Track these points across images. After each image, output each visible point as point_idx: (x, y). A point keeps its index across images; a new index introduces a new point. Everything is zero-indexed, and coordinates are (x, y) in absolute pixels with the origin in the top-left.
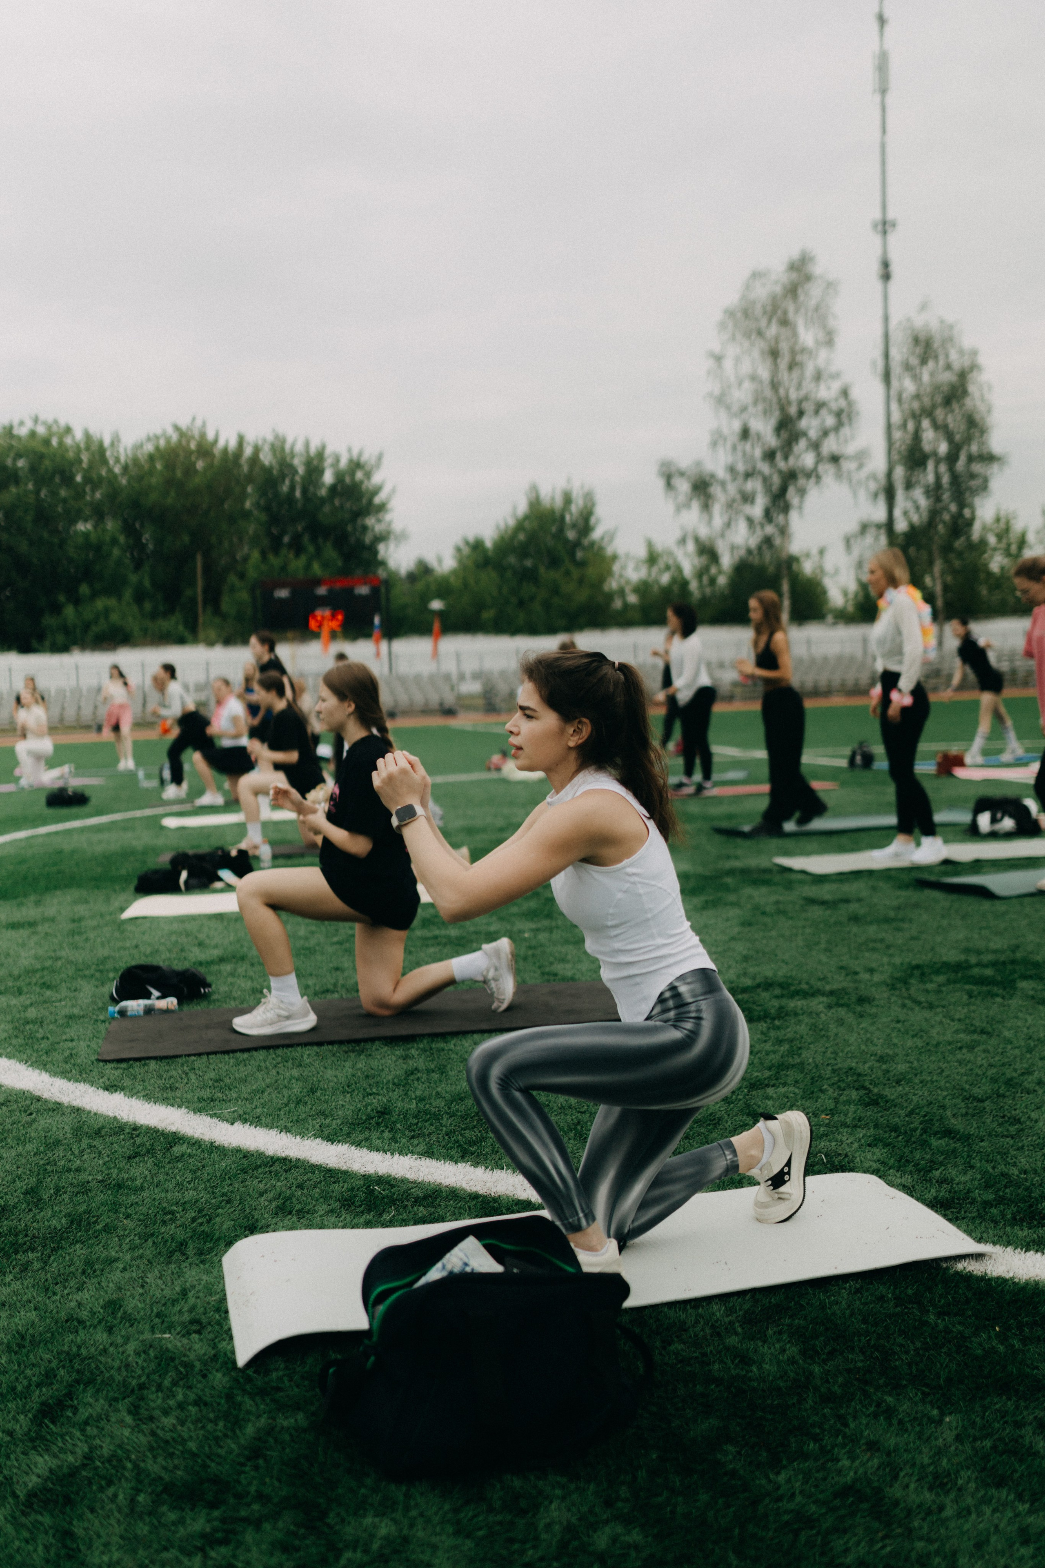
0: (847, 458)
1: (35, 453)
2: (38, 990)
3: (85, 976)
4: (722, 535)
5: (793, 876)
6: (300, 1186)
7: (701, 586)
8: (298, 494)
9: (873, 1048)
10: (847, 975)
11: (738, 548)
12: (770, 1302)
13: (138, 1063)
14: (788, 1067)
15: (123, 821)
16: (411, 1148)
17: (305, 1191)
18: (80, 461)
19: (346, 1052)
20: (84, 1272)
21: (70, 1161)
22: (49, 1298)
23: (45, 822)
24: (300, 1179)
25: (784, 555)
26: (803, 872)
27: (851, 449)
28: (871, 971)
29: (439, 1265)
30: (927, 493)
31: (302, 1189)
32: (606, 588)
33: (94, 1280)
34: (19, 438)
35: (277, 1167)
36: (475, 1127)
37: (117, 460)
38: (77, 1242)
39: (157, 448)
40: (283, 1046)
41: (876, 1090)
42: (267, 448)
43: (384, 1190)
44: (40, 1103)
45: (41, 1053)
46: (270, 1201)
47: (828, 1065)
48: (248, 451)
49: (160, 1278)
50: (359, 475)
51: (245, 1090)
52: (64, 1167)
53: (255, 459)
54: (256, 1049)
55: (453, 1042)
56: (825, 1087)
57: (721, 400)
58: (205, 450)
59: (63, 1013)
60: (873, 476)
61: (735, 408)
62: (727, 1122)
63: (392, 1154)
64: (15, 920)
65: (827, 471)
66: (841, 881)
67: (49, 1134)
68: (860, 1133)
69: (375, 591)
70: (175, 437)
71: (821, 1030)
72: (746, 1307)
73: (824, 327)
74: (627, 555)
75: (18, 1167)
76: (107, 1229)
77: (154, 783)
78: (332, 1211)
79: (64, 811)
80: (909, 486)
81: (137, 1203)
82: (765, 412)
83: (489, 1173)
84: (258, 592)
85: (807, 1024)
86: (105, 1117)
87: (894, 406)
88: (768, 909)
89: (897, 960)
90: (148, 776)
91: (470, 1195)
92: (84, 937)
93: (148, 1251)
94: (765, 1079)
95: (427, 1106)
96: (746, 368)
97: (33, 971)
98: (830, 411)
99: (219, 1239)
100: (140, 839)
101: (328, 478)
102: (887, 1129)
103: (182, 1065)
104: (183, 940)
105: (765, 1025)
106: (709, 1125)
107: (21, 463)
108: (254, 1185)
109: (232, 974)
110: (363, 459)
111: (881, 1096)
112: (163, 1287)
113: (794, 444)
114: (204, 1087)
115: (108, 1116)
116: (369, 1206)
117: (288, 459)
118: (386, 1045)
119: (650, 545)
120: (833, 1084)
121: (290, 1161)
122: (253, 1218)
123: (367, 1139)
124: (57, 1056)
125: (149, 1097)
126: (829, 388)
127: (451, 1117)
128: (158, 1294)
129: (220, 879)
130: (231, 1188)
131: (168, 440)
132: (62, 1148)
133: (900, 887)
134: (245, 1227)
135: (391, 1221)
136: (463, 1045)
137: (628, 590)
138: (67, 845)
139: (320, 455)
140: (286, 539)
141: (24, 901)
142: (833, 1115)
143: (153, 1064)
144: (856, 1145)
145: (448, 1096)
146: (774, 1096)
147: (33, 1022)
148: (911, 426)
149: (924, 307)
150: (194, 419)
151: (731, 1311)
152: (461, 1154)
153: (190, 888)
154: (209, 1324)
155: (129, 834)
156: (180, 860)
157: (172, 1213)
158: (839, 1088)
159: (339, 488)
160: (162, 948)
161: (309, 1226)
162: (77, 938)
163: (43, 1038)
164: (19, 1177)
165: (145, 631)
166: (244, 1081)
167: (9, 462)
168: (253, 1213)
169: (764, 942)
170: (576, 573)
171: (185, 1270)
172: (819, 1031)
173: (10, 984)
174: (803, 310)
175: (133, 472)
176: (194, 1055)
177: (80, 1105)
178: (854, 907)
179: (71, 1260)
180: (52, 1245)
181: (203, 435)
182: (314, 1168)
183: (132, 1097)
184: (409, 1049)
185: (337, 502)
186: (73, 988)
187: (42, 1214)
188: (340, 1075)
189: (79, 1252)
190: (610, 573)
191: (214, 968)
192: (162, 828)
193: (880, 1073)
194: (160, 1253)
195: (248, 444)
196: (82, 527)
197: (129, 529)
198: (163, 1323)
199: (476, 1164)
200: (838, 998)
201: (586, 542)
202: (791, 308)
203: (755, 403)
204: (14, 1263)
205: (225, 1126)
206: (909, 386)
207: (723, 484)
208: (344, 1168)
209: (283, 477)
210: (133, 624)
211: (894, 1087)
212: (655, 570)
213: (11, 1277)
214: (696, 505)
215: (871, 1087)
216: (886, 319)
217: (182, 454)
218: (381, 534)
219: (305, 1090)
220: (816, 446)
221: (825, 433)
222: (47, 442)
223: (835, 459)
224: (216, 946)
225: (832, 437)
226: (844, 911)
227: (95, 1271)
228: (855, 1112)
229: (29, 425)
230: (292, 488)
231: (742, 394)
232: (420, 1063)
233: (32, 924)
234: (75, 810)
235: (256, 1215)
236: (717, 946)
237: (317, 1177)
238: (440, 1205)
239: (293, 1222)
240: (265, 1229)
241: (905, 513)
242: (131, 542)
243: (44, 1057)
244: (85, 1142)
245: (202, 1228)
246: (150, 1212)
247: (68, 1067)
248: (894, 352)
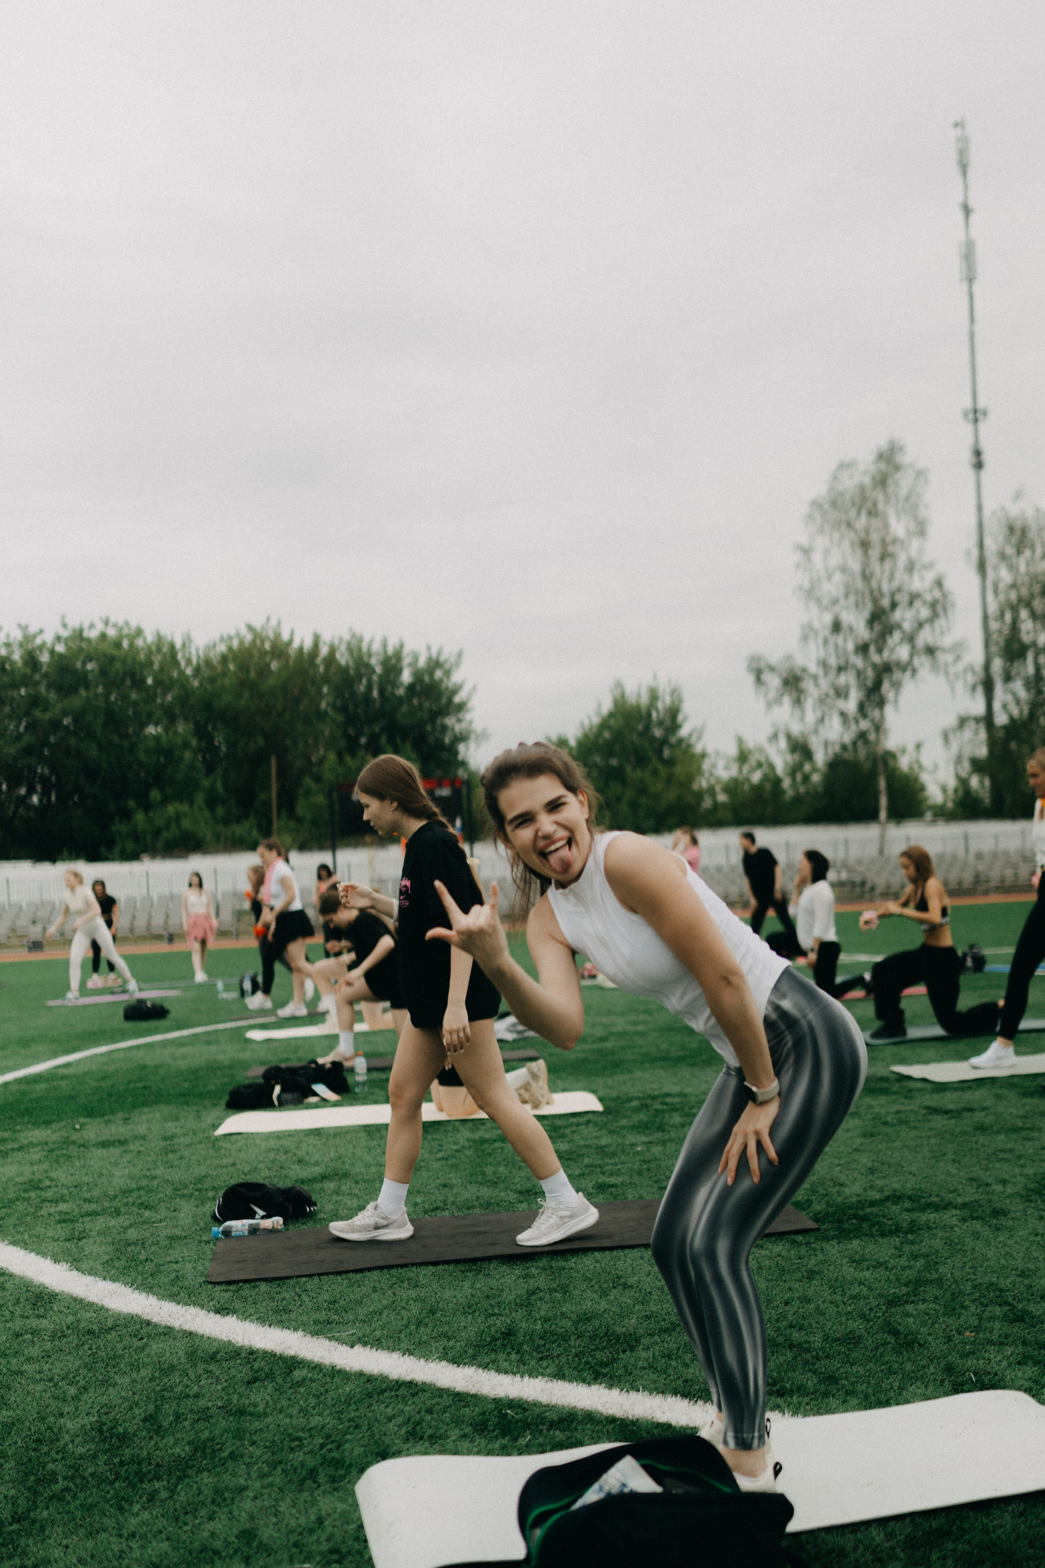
0: (943, 650)
1: (105, 655)
2: (136, 1210)
3: (184, 1196)
4: (816, 732)
5: (912, 1085)
6: (429, 1411)
7: (794, 784)
8: (375, 694)
9: (1012, 1263)
10: (979, 1187)
11: (833, 744)
12: (931, 1527)
13: (247, 1285)
14: (927, 1282)
15: (205, 1033)
16: (541, 1371)
17: (435, 1416)
18: (151, 663)
19: (463, 1272)
20: (213, 1501)
21: (187, 1386)
22: (180, 1528)
23: (124, 1036)
24: (429, 1403)
25: (880, 751)
26: (925, 1080)
27: (947, 641)
28: (1004, 1182)
29: (596, 1486)
30: (1027, 685)
31: (431, 1413)
32: (695, 787)
33: (226, 1509)
34: (89, 641)
35: (403, 1391)
36: (605, 1348)
37: (189, 661)
38: (203, 1470)
39: (230, 649)
40: (397, 1266)
41: (1020, 1306)
42: (343, 647)
43: (517, 1414)
44: (150, 1327)
45: (146, 1276)
46: (400, 1426)
47: (967, 1280)
48: (324, 651)
49: (294, 1507)
50: (438, 674)
51: (362, 1312)
52: (182, 1392)
53: (331, 659)
54: (369, 1270)
55: (573, 1261)
56: (966, 1303)
57: (811, 593)
58: (279, 650)
59: (164, 1234)
60: (971, 668)
61: (825, 602)
62: (867, 1340)
63: (522, 1377)
64: (105, 1138)
65: (922, 662)
66: (963, 1089)
67: (163, 1360)
68: (1009, 1351)
69: (456, 793)
70: (249, 638)
71: (957, 1244)
72: (908, 1530)
73: (915, 518)
74: (717, 753)
75: (134, 1394)
76: (233, 1456)
77: (235, 995)
78: (465, 1436)
79: (144, 1025)
80: (1008, 678)
81: (261, 1429)
82: (857, 605)
83: (624, 1395)
84: (335, 796)
85: (941, 1238)
86: (220, 1342)
87: (990, 597)
88: (889, 1119)
89: (1030, 1171)
90: (227, 988)
91: (607, 1418)
92: (179, 1154)
93: (278, 1478)
94: (903, 1295)
95: (553, 1327)
96: (835, 560)
97: (128, 1191)
98: (925, 603)
99: (351, 1465)
100: (226, 1053)
101: (406, 677)
102: (1036, 1346)
103: (294, 1287)
104: (282, 1157)
105: (898, 1239)
106: (850, 1343)
107: (90, 666)
108: (381, 1410)
109: (337, 1192)
110: (442, 658)
111: (1026, 1312)
112: (297, 1515)
113: (888, 637)
114: (318, 1309)
115: (222, 1340)
116: (503, 1430)
117: (366, 660)
118: (504, 1264)
119: (740, 741)
120: (975, 1300)
121: (416, 1385)
122: (383, 1444)
123: (494, 1362)
124: (163, 1279)
125: (263, 1320)
126: (922, 579)
127: (579, 1338)
128: (293, 1523)
129: (315, 1094)
130: (357, 1414)
131: (242, 642)
132: (178, 1373)
133: (1025, 1095)
134: (377, 1454)
135: (527, 1446)
136: (584, 1264)
137: (718, 789)
138: (150, 1060)
139: (398, 655)
140: (363, 740)
141: (112, 1117)
142: (978, 1333)
143: (263, 1287)
144: (1005, 1363)
145: (574, 1317)
146: (914, 1313)
147: (135, 1244)
148: (1008, 617)
149: (1018, 496)
150: (268, 619)
151: (890, 1536)
152: (593, 1376)
153: (283, 1104)
154: (349, 1553)
155: (213, 1048)
156: (274, 1075)
157: (299, 1439)
158: (981, 1304)
159: (418, 688)
160: (261, 1166)
161: (443, 1452)
162: (171, 1156)
163: (147, 1260)
164: (137, 1404)
165: (217, 837)
166: (360, 1302)
167: (79, 665)
168: (383, 1438)
169: (889, 1153)
170: (663, 771)
171: (318, 1498)
172: (954, 1246)
173: (107, 1204)
174: (893, 501)
175: (206, 673)
176: (306, 1276)
177: (192, 1329)
178: (979, 1116)
179: (199, 1489)
180: (178, 1473)
181: (278, 635)
182: (441, 1392)
183: (245, 1319)
184: (528, 1268)
185: (415, 702)
186: (172, 1209)
187: (164, 1441)
188: (459, 1296)
189: (206, 1481)
190: (700, 771)
191: (317, 1186)
192: (249, 1041)
193: (1023, 1289)
194: (290, 1481)
195: (325, 643)
196: (151, 730)
197: (201, 732)
198: (301, 1552)
199: (610, 1387)
200: (971, 1212)
201: (673, 740)
202: (881, 498)
203: (847, 595)
204: (140, 1492)
205: (345, 1349)
206: (1005, 576)
207: (815, 678)
208: (473, 1392)
209: (360, 678)
210: (206, 831)
211: (1039, 1303)
212: (746, 769)
213: (139, 1506)
214: (787, 700)
215: (1015, 1303)
216: (980, 508)
217: (255, 653)
218: (461, 733)
219: (425, 1311)
220: (911, 639)
221: (920, 625)
222: (118, 644)
223: (930, 651)
224: (317, 1164)
225: (927, 628)
226: (969, 1120)
227: (225, 1500)
228: (1000, 1330)
229: (100, 627)
230: (370, 687)
231: (832, 587)
232: (542, 1282)
233: (122, 1142)
234: (153, 1023)
235: (387, 1441)
236: (840, 1158)
237: (446, 1401)
238: (576, 1429)
239: (426, 1448)
240: (397, 1454)
241: (1005, 706)
242: (203, 744)
243: (150, 1279)
244: (201, 1367)
245: (332, 1455)
246: (276, 1438)
247: (175, 1289)
248: (988, 542)
